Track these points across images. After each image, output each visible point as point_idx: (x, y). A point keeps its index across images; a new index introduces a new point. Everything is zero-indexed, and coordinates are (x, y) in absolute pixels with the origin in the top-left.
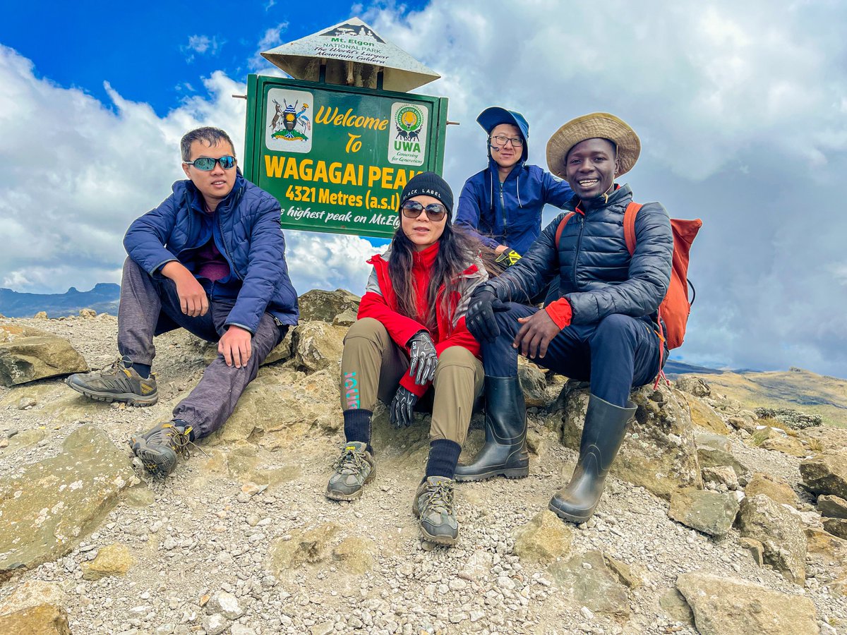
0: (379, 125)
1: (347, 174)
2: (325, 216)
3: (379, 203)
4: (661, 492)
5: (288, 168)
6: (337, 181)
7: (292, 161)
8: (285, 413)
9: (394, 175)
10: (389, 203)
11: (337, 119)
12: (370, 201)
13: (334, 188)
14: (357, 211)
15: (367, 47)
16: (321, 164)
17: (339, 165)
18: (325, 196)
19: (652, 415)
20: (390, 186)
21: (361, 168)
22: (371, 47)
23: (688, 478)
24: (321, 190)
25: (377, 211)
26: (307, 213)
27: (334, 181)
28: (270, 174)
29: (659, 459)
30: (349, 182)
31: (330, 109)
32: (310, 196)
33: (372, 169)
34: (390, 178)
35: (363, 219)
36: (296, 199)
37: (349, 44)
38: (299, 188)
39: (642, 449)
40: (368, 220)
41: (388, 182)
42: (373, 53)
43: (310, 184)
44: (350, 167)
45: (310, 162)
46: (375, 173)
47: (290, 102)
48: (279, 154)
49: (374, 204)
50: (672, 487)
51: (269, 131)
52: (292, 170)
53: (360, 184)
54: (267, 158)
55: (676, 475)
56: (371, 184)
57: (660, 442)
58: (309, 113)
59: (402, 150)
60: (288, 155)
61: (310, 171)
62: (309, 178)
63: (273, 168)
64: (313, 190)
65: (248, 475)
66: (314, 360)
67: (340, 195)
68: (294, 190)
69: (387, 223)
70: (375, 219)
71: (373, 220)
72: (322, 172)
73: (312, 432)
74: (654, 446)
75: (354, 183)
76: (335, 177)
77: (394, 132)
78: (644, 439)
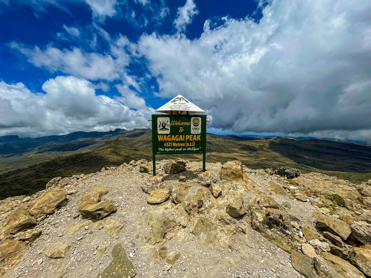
0: (188, 124)
1: (180, 138)
2: (175, 150)
3: (189, 145)
4: (286, 250)
5: (164, 138)
6: (178, 140)
7: (165, 136)
8: (172, 224)
9: (193, 137)
10: (192, 144)
11: (176, 124)
12: (187, 144)
13: (177, 142)
14: (183, 147)
15: (184, 105)
16: (173, 136)
17: (178, 136)
18: (174, 144)
19: (280, 224)
20: (192, 140)
21: (184, 136)
22: (185, 105)
23: (294, 245)
24: (173, 143)
25: (189, 147)
26: (170, 149)
27: (177, 140)
28: (159, 140)
29: (284, 238)
30: (181, 140)
31: (174, 121)
32: (170, 145)
33: (187, 136)
34: (192, 138)
35: (185, 149)
36: (167, 146)
37: (179, 105)
38: (167, 143)
39: (277, 234)
40: (186, 149)
41: (191, 139)
42: (186, 107)
43: (170, 142)
44: (181, 136)
45: (170, 136)
46: (188, 137)
47: (164, 120)
48: (161, 135)
49: (188, 145)
50: (289, 248)
51: (158, 129)
52: (165, 138)
53: (184, 140)
54: (158, 136)
55: (290, 244)
56: (187, 140)
57: (284, 233)
58: (169, 123)
59: (195, 130)
60: (164, 135)
61: (170, 138)
62: (170, 140)
63: (160, 138)
64: (171, 143)
65: (165, 260)
66: (177, 201)
67: (179, 144)
68: (166, 144)
69: (192, 150)
70: (189, 149)
71: (188, 149)
72: (173, 138)
73: (180, 228)
74: (282, 233)
75: (182, 140)
76: (177, 139)
77: (192, 125)
78: (279, 231)
